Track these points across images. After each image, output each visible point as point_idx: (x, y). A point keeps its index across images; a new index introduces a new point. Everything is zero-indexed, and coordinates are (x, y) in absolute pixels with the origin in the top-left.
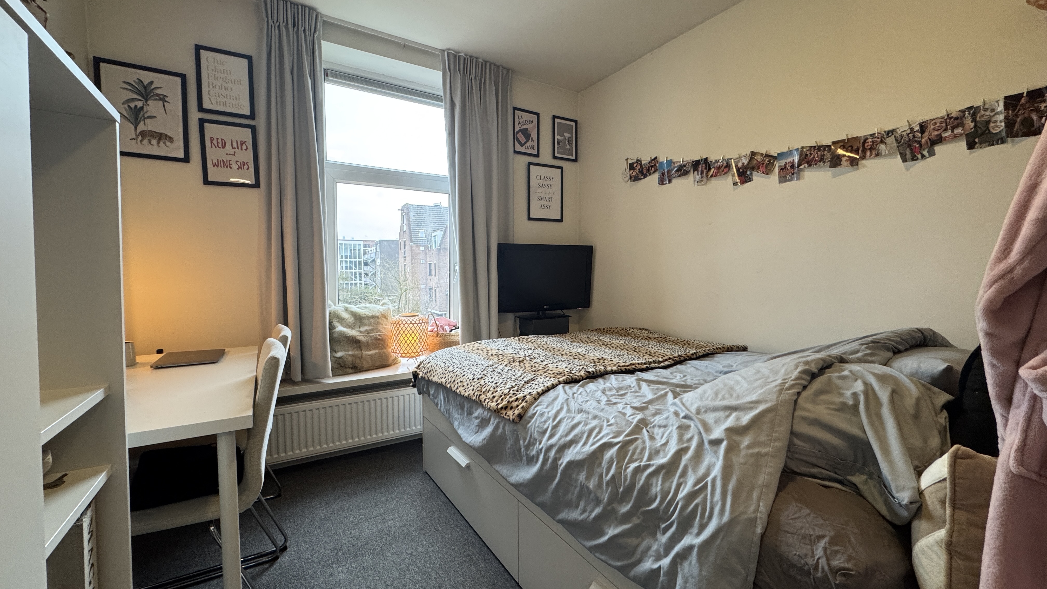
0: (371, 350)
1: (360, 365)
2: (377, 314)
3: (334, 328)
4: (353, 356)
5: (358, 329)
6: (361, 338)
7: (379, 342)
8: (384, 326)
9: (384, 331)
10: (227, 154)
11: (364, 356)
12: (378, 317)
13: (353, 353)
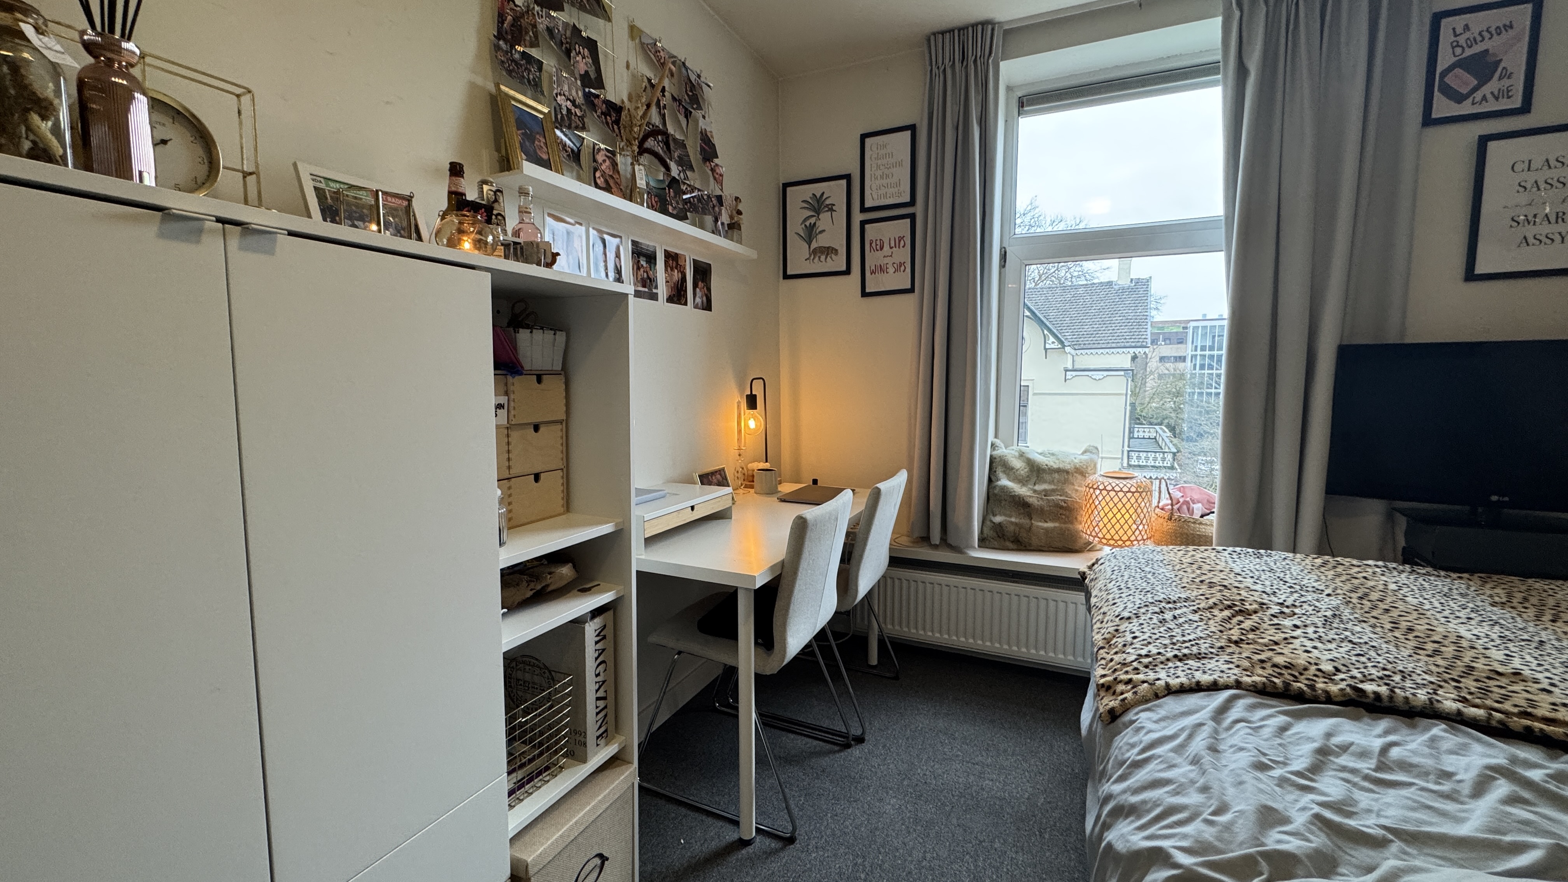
0: (1047, 522)
1: (1026, 540)
2: (1068, 467)
3: (998, 480)
4: (1016, 524)
5: (1031, 487)
6: (1033, 501)
7: (1061, 511)
8: (1076, 487)
9: (1074, 495)
10: (884, 257)
11: (1034, 528)
12: (1067, 472)
13: (1017, 521)
